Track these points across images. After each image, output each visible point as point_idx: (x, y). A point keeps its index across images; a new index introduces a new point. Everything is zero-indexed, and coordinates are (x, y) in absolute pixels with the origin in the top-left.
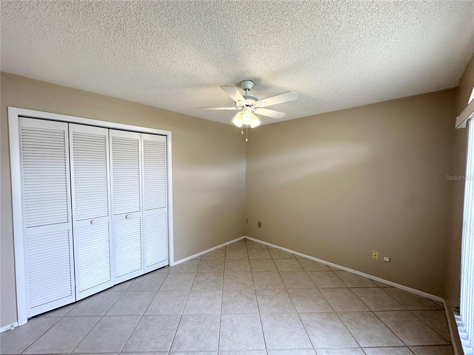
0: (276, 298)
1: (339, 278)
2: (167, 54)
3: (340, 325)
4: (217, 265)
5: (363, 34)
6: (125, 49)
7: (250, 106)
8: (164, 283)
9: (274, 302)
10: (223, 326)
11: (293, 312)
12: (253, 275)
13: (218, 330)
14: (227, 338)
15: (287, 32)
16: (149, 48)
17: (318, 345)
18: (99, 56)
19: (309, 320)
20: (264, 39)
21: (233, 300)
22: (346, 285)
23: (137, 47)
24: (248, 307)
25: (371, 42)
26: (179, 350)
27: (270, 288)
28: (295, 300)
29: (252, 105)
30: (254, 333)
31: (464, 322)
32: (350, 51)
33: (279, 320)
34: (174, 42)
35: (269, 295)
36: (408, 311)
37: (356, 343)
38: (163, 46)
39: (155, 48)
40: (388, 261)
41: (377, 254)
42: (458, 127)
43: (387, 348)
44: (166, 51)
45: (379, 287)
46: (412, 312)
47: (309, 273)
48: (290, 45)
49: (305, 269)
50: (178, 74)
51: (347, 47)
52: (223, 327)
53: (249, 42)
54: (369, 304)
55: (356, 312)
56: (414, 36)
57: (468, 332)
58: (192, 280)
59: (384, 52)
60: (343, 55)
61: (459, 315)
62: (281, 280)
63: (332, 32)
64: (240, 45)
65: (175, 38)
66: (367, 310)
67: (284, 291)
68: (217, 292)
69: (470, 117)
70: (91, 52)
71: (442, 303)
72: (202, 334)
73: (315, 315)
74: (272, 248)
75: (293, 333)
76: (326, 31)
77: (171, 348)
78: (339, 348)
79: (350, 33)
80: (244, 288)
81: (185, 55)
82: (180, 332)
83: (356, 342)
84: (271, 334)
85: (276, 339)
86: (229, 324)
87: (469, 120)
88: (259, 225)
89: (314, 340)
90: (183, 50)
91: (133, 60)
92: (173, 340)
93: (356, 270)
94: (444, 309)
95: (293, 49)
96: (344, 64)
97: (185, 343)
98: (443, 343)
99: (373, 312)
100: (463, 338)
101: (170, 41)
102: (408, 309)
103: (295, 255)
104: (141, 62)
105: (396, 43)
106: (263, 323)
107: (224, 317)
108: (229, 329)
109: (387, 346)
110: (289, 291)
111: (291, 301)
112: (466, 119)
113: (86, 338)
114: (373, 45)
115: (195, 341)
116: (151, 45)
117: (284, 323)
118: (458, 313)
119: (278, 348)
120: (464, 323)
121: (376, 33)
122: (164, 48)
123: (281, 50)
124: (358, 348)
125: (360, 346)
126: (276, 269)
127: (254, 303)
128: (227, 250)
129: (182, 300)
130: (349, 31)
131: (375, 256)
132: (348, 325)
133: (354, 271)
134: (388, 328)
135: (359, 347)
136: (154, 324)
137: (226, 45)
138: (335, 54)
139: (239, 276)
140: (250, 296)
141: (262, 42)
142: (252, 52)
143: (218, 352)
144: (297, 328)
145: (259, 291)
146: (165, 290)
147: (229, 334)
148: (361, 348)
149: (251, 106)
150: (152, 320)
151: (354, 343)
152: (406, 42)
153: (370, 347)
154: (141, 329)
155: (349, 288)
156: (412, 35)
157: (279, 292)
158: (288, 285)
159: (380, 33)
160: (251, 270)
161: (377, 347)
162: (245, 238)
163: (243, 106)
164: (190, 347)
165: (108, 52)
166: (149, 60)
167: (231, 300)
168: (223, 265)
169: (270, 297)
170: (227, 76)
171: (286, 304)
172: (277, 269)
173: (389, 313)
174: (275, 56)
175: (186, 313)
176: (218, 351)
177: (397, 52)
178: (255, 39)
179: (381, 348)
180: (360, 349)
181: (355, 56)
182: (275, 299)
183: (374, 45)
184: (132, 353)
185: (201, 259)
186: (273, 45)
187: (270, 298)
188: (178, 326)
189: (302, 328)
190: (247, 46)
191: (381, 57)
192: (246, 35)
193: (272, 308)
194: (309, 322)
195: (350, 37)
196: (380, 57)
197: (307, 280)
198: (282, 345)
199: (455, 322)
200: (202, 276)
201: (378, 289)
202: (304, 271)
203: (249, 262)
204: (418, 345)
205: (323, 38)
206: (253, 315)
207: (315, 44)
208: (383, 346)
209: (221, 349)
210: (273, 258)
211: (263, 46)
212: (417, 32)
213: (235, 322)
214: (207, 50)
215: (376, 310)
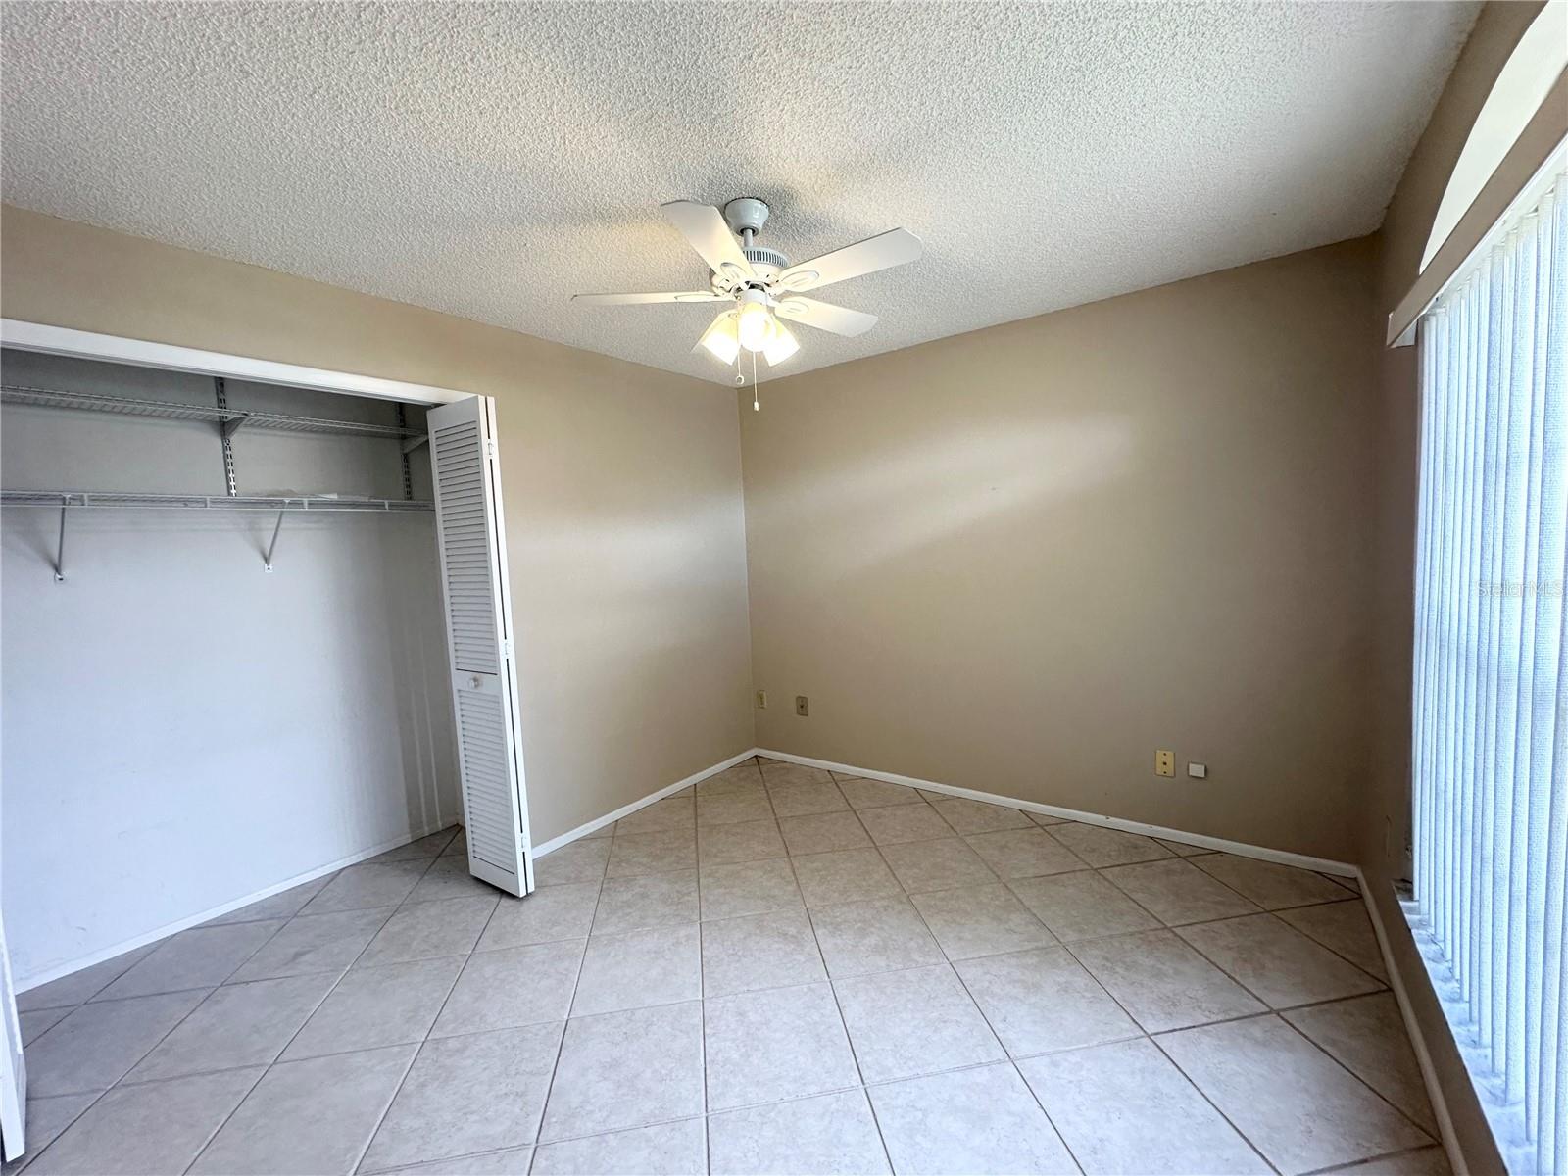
0: (878, 925)
1: (1062, 844)
2: (458, 80)
3: (1081, 980)
4: (672, 849)
5: (1129, 27)
6: (287, 48)
7: (763, 290)
8: (492, 923)
9: (872, 940)
10: (714, 1034)
11: (934, 961)
12: (796, 865)
13: (698, 1048)
14: (732, 1068)
15: (887, 7)
16: (384, 50)
17: (1022, 1047)
18: (179, 77)
19: (988, 977)
20: (809, 29)
21: (739, 950)
22: (1083, 861)
23: (338, 42)
24: (789, 965)
25: (1151, 60)
26: (568, 1134)
27: (855, 897)
28: (936, 925)
29: (768, 285)
30: (820, 1041)
31: (1429, 914)
32: (1085, 89)
33: (895, 990)
34: (486, 25)
35: (855, 921)
36: (1266, 915)
37: (1133, 1024)
38: (441, 43)
39: (411, 49)
40: (1203, 776)
41: (1170, 760)
42: (1393, 342)
43: (1221, 1025)
44: (452, 64)
45: (1179, 857)
46: (1277, 914)
47: (970, 840)
48: (896, 60)
49: (957, 828)
50: (500, 169)
51: (1078, 75)
52: (713, 1039)
53: (756, 42)
54: (1158, 908)
55: (1124, 934)
56: (1277, 41)
57: (1442, 938)
58: (592, 903)
59: (1185, 99)
60: (1062, 105)
61: (1411, 898)
62: (888, 870)
63: (1034, 12)
64: (727, 49)
65: (490, 8)
66: (1154, 924)
67: (901, 902)
68: (682, 932)
69: (1424, 312)
70: (144, 57)
71: (1355, 879)
72: (643, 1071)
73: (1002, 961)
74: (847, 778)
75: (942, 1024)
76: (1014, 8)
77: (539, 1133)
78: (1085, 1045)
79: (1089, 19)
80: (770, 908)
81: (526, 86)
82: (565, 1074)
83: (1134, 1021)
84: (873, 1036)
85: (891, 1050)
86: (733, 1026)
87: (1425, 318)
88: (802, 706)
89: (1009, 1035)
90: (518, 65)
91: (324, 101)
92: (544, 1101)
93: (1108, 814)
94: (1361, 897)
95: (906, 76)
96: (1063, 141)
97: (589, 1108)
98: (1369, 987)
99: (1170, 929)
100: (1429, 959)
101: (467, 23)
102: (1268, 909)
103: (921, 792)
104: (355, 112)
105: (1223, 67)
106: (844, 1007)
107: (713, 1005)
108: (734, 1040)
109: (1220, 1018)
110: (918, 899)
111: (925, 929)
112: (1414, 319)
113: (213, 1146)
114: (1154, 72)
115: (624, 1095)
116: (394, 35)
117: (910, 996)
118: (1409, 893)
119: (898, 1075)
120: (1429, 918)
121: (1167, 27)
122: (444, 51)
123: (865, 77)
124: (1142, 1037)
125: (1145, 1032)
126: (867, 837)
127: (807, 949)
128: (698, 798)
129: (561, 973)
130: (1086, 12)
131: (1165, 764)
132: (1104, 978)
133: (1103, 818)
134: (1218, 967)
135: (1142, 1033)
136: (470, 1062)
137: (676, 51)
138: (1038, 100)
139: (749, 873)
140: (792, 931)
141: (804, 43)
142: (766, 81)
143: (707, 1118)
144: (952, 1008)
145: (820, 912)
146: (496, 947)
147: (736, 1057)
148: (1149, 1036)
149: (766, 287)
150: (460, 1051)
151: (1127, 1024)
152: (1251, 64)
153: (1175, 1030)
154: (423, 1085)
155: (1096, 870)
156: (1271, 38)
157: (886, 908)
158: (910, 882)
159: (1177, 27)
160: (788, 852)
161: (1194, 1027)
162: (756, 756)
163: (739, 289)
164: (608, 1116)
165: (219, 59)
166: (384, 101)
167: (731, 951)
168: (693, 846)
169: (856, 927)
170: (679, 178)
171: (912, 939)
172: (871, 837)
173: (1216, 925)
174: (846, 103)
175: (579, 1012)
176: (704, 1114)
177: (1222, 102)
178: (780, 31)
179: (1206, 1028)
180: (1146, 1040)
181: (1099, 110)
182: (873, 929)
183: (1156, 70)
184: (398, 1169)
185: (614, 832)
186: (840, 57)
187: (859, 928)
188: (559, 1056)
189: (968, 1005)
190: (750, 57)
191: (1176, 117)
192: (747, 13)
193: (867, 957)
194: (986, 984)
195: (1087, 36)
196: (1172, 118)
197: (967, 862)
198: (912, 1064)
199: (1404, 919)
200: (622, 889)
201: (1176, 865)
202: (955, 834)
203: (779, 827)
204: (1304, 1003)
205: (1004, 37)
206: (810, 989)
207: (978, 57)
208: (1210, 1021)
209: (718, 1106)
210: (855, 807)
211: (807, 60)
212: (1287, 28)
213: (752, 1017)
214: (609, 65)
215: (1177, 923)
